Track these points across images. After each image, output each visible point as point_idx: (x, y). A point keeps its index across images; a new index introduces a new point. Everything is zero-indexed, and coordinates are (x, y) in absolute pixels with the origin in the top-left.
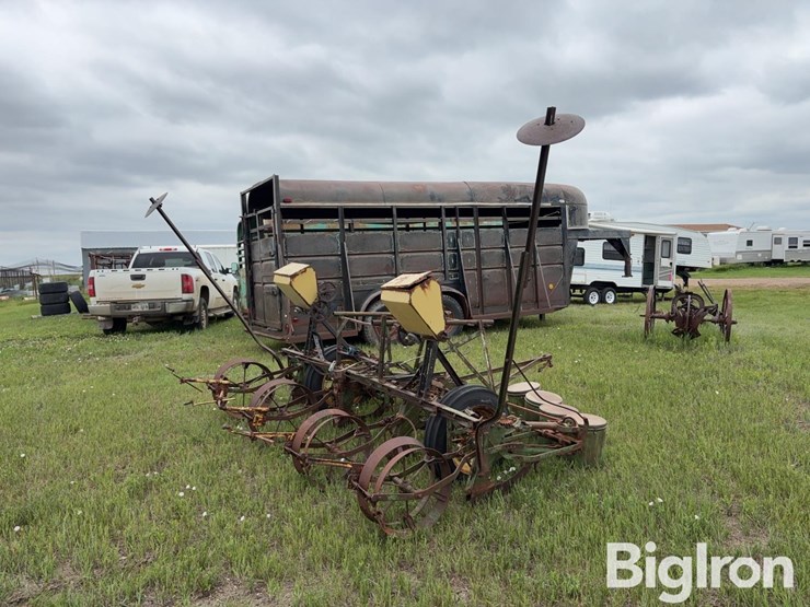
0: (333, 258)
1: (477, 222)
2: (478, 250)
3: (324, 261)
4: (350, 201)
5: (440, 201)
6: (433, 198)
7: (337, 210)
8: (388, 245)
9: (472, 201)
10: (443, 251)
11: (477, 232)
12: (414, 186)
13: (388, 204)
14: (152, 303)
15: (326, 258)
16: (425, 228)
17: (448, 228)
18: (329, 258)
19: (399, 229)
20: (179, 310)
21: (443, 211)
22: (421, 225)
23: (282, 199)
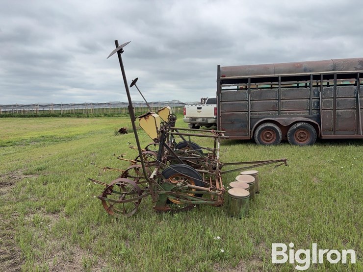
0: (244, 102)
1: (335, 82)
2: (335, 98)
3: (239, 103)
4: (255, 74)
5: (310, 71)
6: (305, 70)
7: (248, 79)
8: (274, 96)
9: (333, 70)
10: (310, 99)
11: (335, 89)
12: (294, 65)
13: (276, 75)
14: (203, 119)
15: (240, 102)
16: (298, 87)
17: (313, 86)
18: (242, 102)
19: (282, 87)
20: (212, 122)
21: (312, 77)
22: (296, 85)
23: (221, 75)
